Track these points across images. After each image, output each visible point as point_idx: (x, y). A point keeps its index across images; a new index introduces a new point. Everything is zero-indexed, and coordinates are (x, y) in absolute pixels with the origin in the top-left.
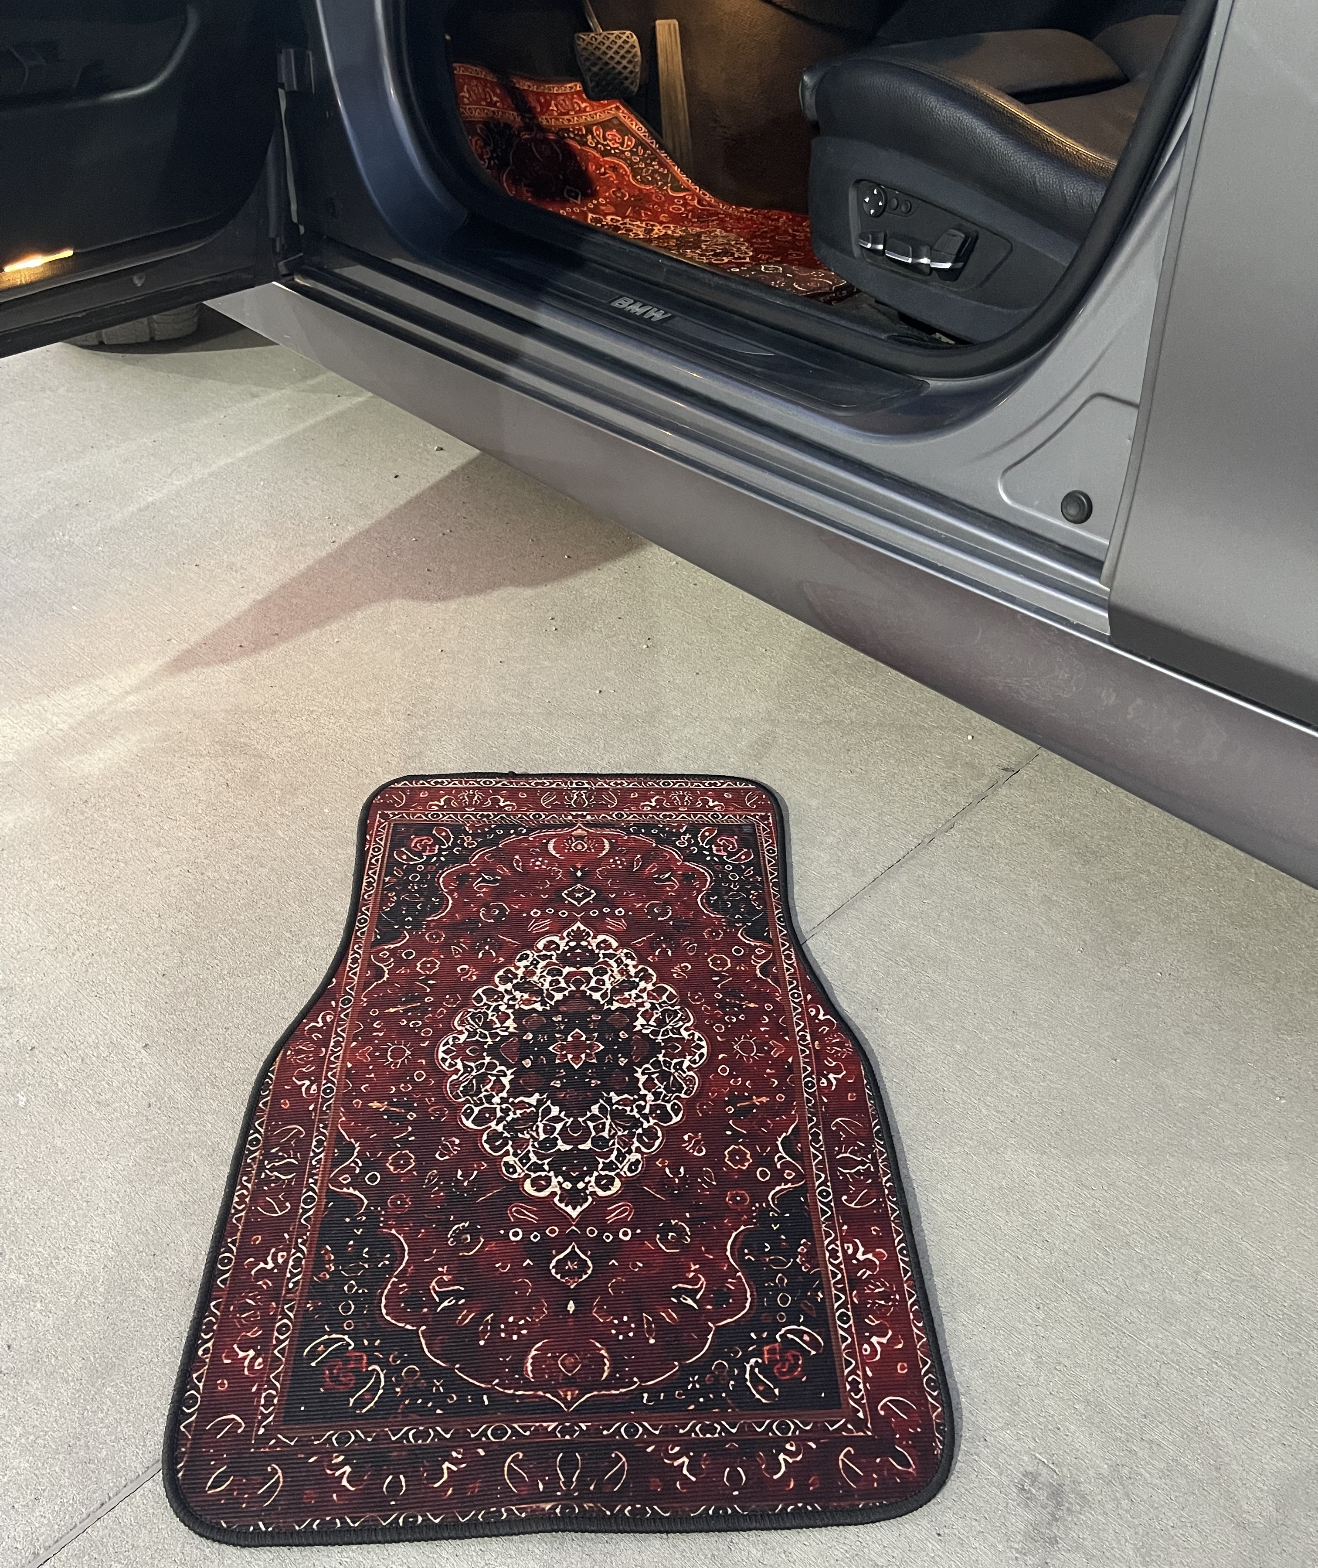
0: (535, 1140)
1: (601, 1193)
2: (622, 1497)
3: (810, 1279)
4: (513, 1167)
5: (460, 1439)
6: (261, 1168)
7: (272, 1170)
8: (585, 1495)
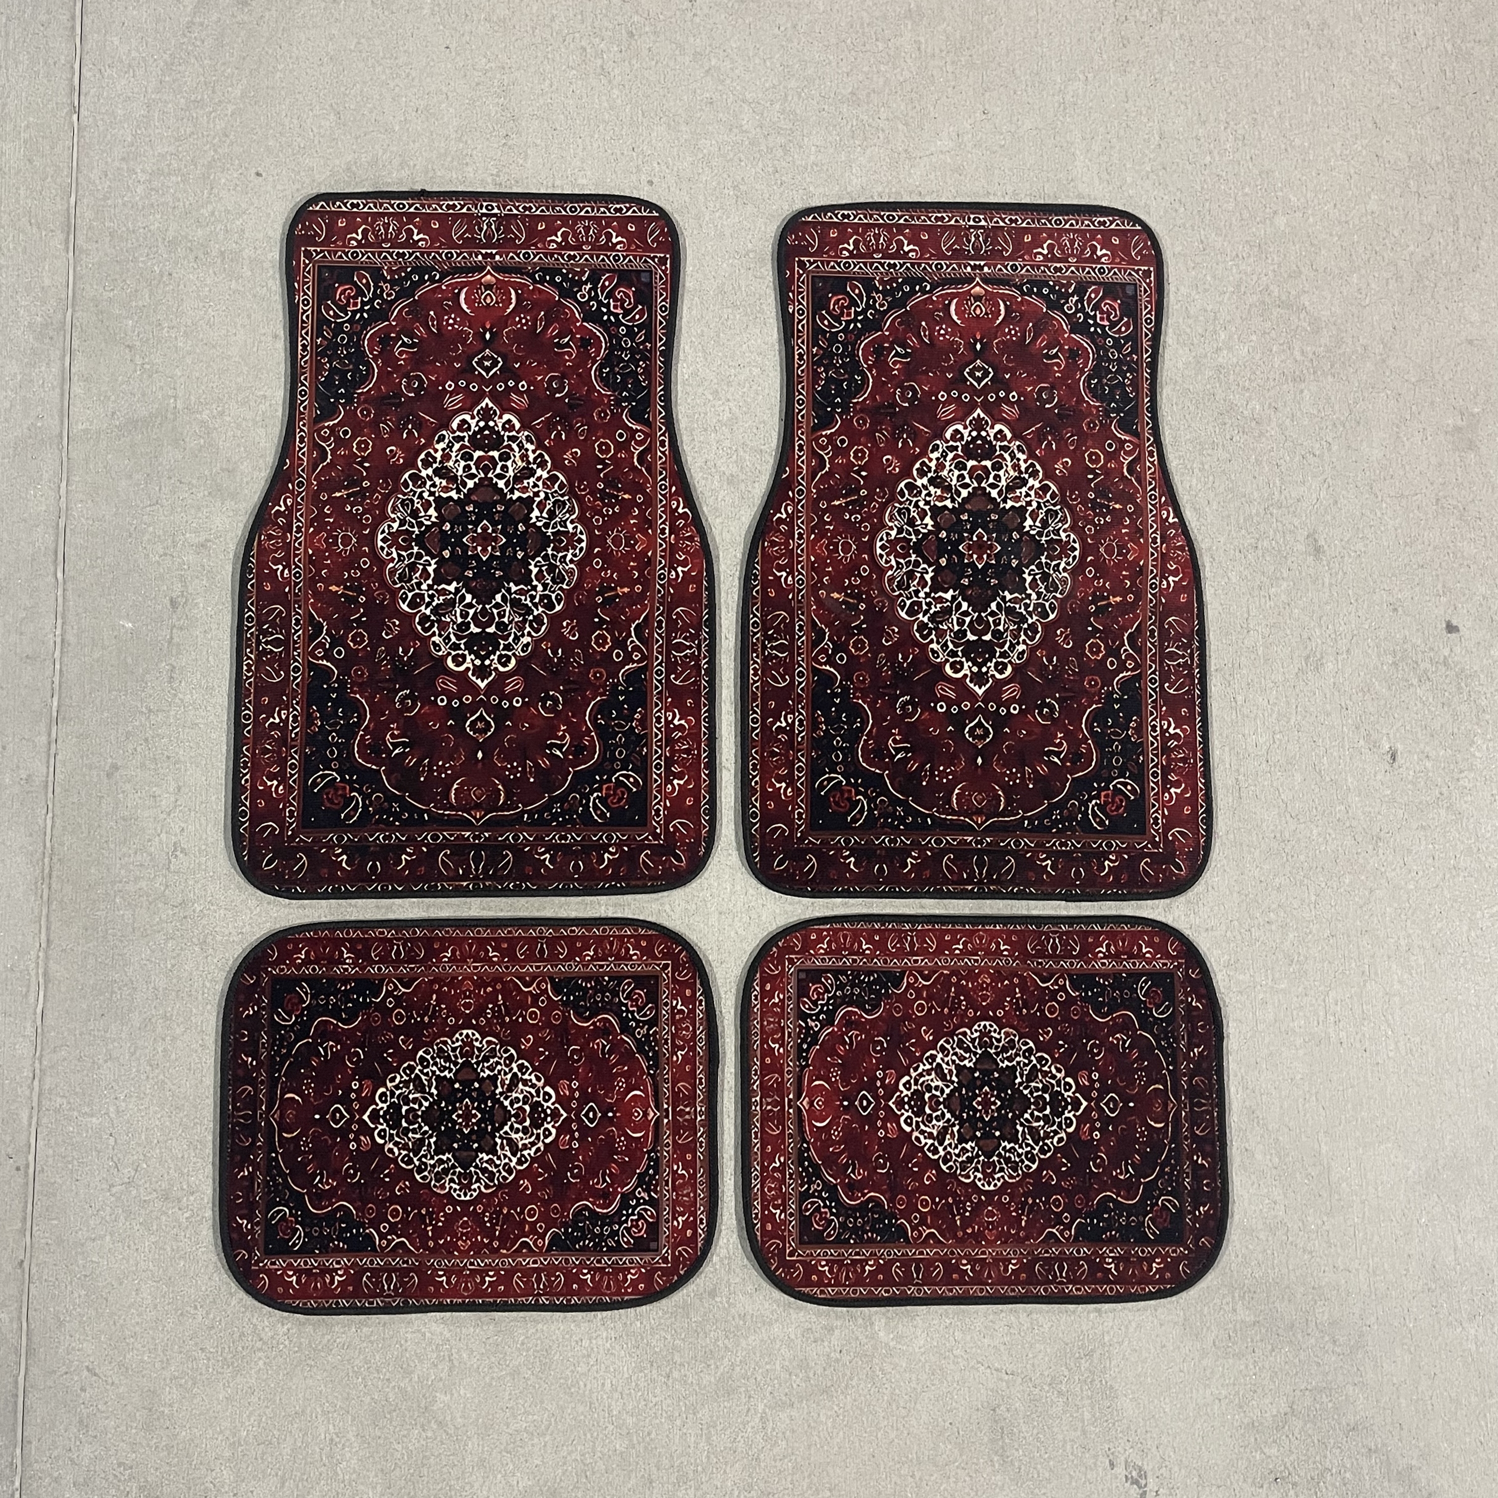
0: (454, 623)
1: (501, 669)
2: (508, 877)
3: (640, 737)
4: (438, 645)
5: (411, 840)
6: (259, 643)
7: (267, 643)
8: (487, 877)
